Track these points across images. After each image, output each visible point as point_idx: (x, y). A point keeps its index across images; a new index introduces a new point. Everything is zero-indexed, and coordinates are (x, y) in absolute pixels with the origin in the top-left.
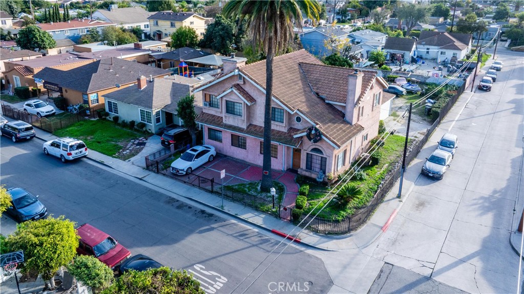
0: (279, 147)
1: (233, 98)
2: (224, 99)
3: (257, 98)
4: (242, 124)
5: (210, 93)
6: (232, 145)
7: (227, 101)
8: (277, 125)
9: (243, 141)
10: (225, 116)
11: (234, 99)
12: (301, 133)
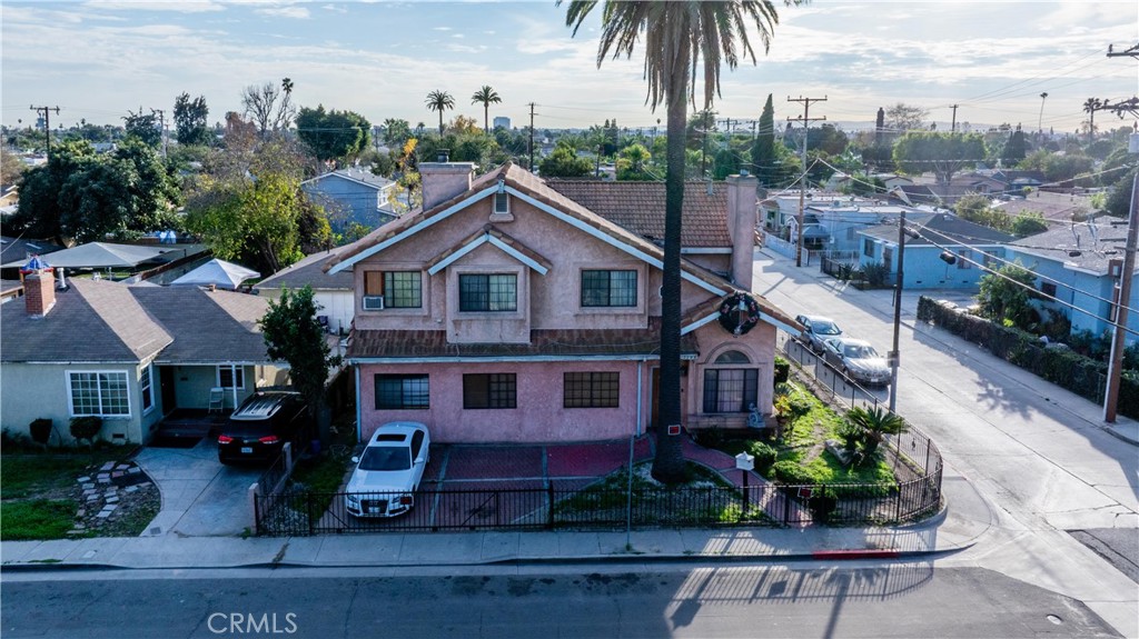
0: (622, 377)
1: (486, 264)
2: (455, 270)
3: (554, 255)
4: (516, 334)
5: (384, 268)
6: (465, 408)
7: (461, 276)
8: (617, 316)
9: (503, 386)
10: (456, 323)
11: (490, 266)
12: (700, 318)
